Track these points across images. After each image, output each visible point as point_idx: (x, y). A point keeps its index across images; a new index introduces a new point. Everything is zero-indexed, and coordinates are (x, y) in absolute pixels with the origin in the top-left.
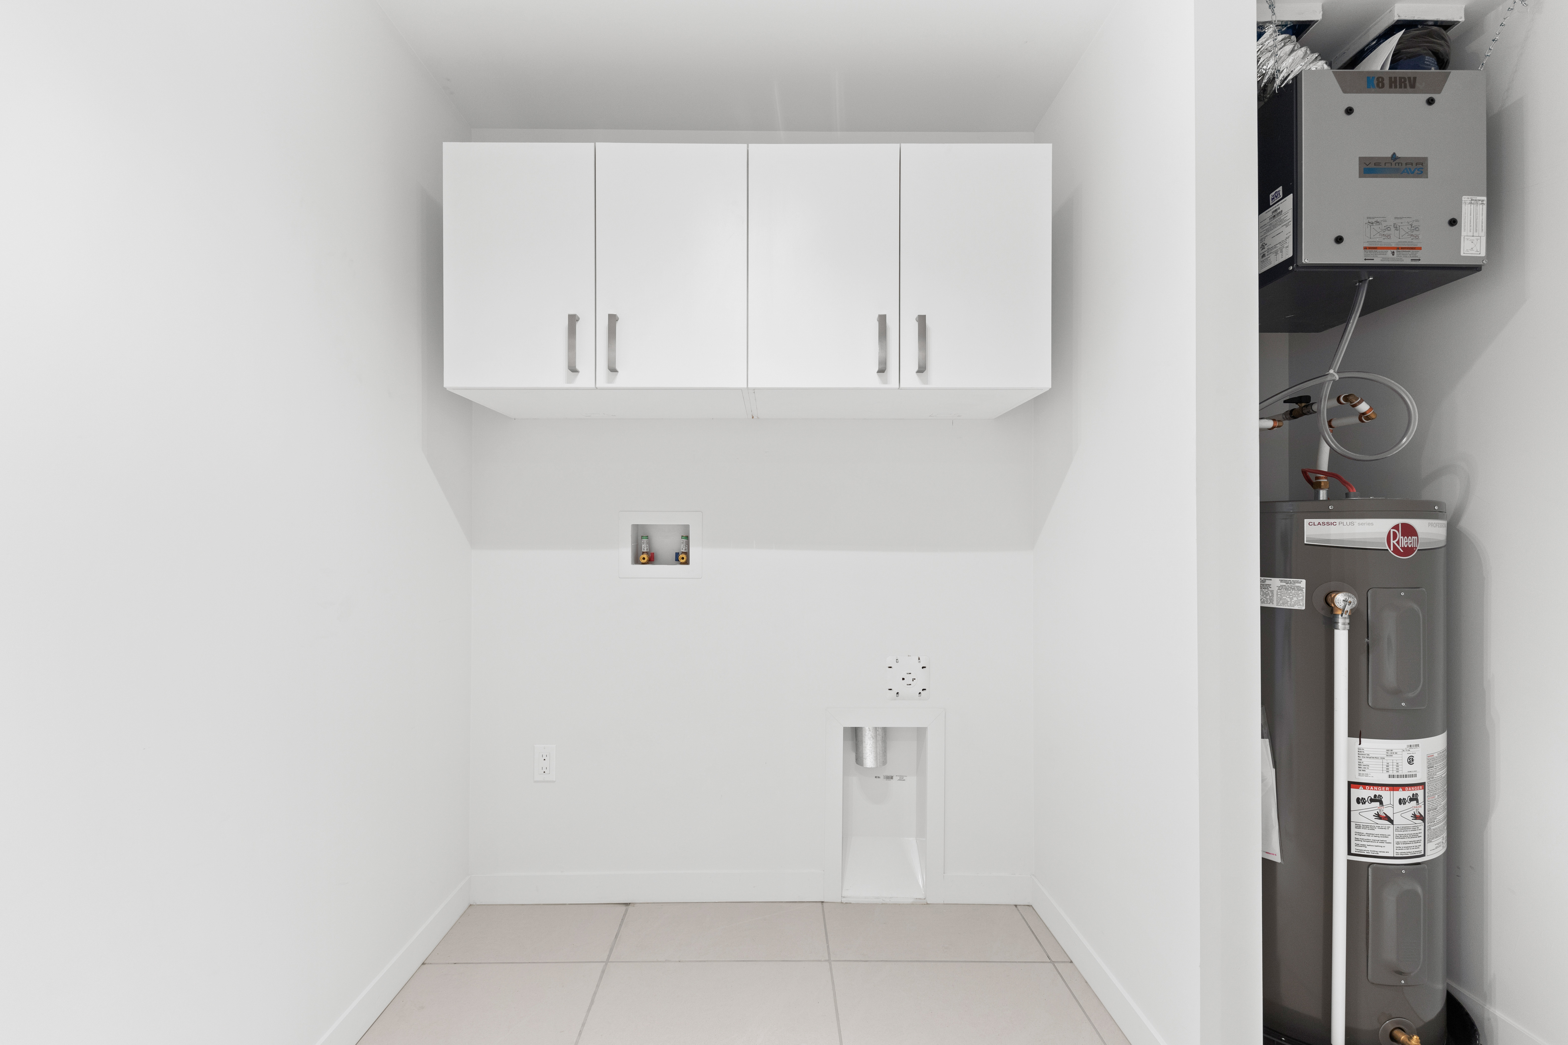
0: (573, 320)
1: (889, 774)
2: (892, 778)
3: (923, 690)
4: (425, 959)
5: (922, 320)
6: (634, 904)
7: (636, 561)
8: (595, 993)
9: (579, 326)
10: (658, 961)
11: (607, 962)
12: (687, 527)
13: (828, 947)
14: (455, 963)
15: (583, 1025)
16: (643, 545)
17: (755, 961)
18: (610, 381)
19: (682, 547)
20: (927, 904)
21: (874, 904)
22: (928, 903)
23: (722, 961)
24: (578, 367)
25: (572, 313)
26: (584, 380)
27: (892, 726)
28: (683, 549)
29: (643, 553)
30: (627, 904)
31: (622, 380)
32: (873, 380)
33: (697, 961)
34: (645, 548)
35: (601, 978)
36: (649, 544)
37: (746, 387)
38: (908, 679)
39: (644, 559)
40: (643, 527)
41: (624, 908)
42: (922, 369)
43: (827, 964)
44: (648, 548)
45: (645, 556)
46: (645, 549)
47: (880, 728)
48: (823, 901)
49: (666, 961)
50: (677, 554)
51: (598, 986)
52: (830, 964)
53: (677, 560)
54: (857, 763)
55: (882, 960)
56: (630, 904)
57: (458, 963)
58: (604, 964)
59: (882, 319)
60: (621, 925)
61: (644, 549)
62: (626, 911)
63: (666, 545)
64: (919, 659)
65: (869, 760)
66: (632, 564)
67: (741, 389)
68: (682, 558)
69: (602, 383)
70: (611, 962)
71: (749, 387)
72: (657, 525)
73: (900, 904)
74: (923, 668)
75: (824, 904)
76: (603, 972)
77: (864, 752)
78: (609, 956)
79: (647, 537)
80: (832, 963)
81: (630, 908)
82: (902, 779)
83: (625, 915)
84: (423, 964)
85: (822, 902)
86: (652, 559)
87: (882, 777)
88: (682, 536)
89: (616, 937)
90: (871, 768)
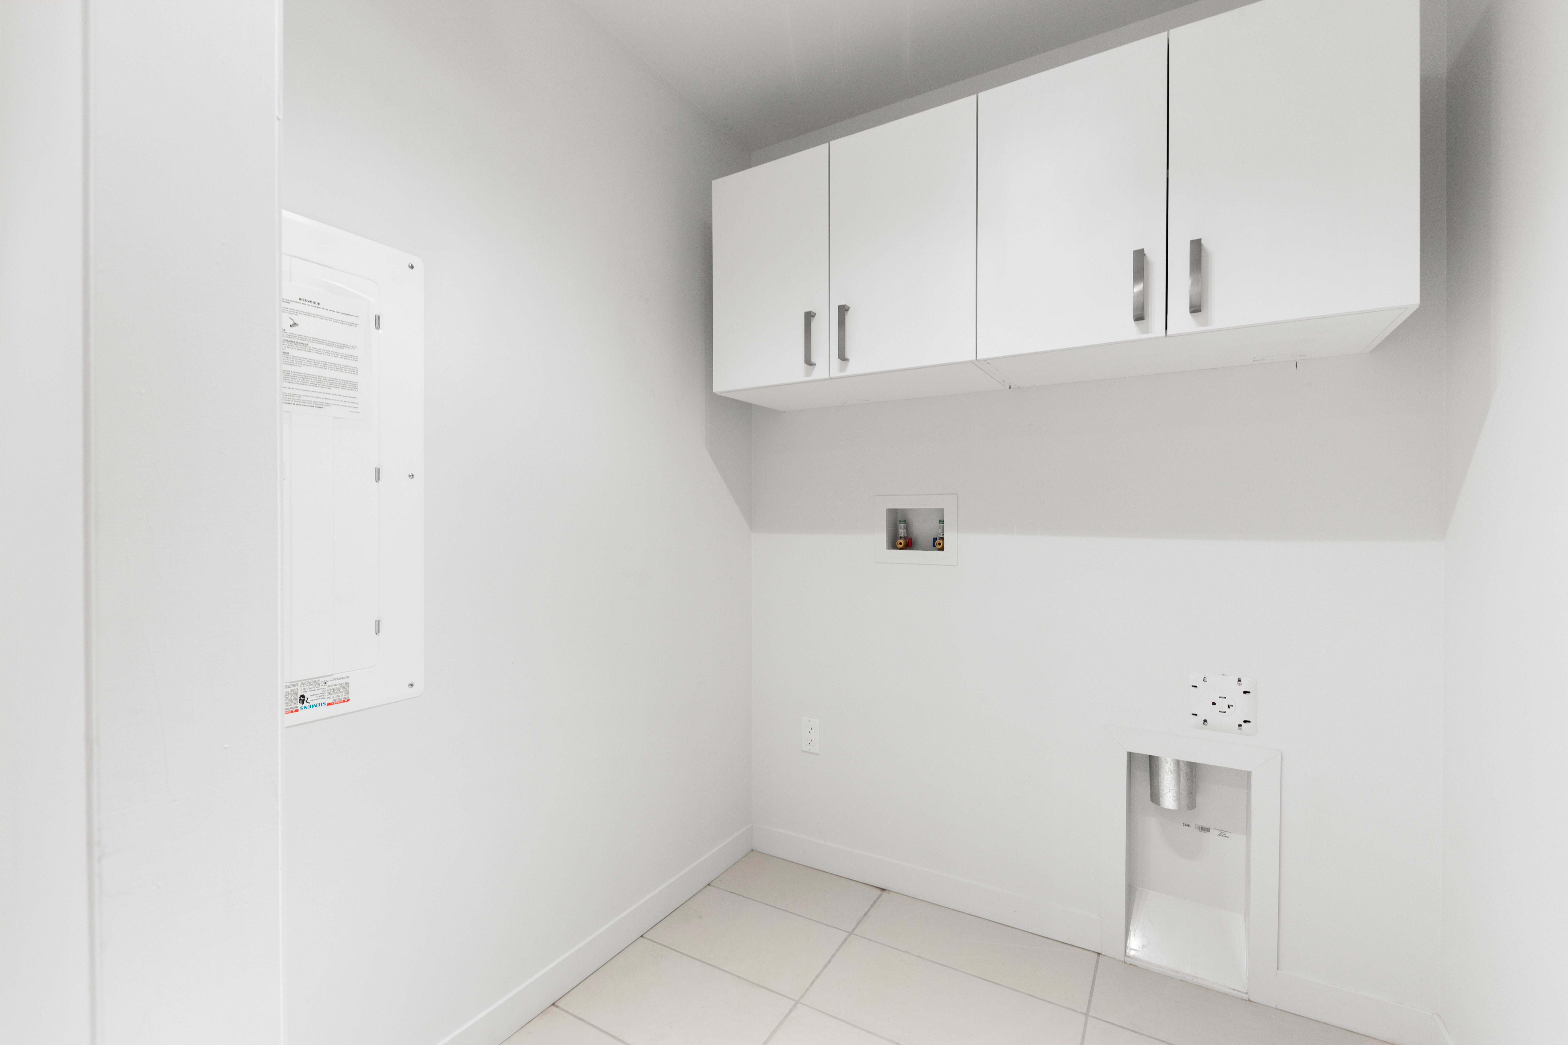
0: (809, 316)
1: (1205, 825)
2: (1208, 830)
3: (1245, 722)
4: (711, 881)
5: (1197, 246)
6: (889, 891)
7: (893, 545)
8: (833, 956)
9: (814, 323)
10: (897, 949)
11: (851, 933)
12: (942, 510)
13: (1090, 1001)
14: (731, 892)
15: (817, 977)
16: (900, 530)
17: (999, 984)
18: (842, 369)
19: (939, 532)
20: (1249, 1000)
21: (1168, 977)
22: (1251, 999)
23: (962, 972)
24: (813, 360)
25: (808, 310)
26: (820, 372)
27: (1206, 763)
28: (940, 534)
29: (901, 538)
30: (883, 890)
31: (855, 367)
32: (1129, 330)
33: (936, 963)
34: (902, 532)
35: (842, 944)
36: (908, 529)
37: (975, 359)
38: (1222, 705)
39: (901, 544)
40: (903, 511)
41: (879, 892)
42: (1196, 309)
43: (1083, 1017)
44: (905, 533)
45: (902, 541)
46: (903, 534)
47: (1183, 762)
48: (1100, 952)
49: (906, 952)
50: (935, 539)
51: (838, 950)
52: (1087, 1018)
53: (934, 546)
54: (1152, 800)
55: (1157, 1037)
56: (885, 890)
57: (733, 893)
58: (848, 934)
59: (1140, 256)
60: (872, 906)
61: (901, 534)
62: (880, 895)
63: (923, 529)
64: (1239, 681)
65: (1169, 798)
66: (888, 548)
67: (972, 362)
68: (938, 544)
69: (835, 373)
70: (855, 934)
71: (978, 358)
72: (916, 509)
73: (1206, 989)
74: (1245, 692)
75: (1101, 956)
76: (845, 940)
77: (1161, 788)
78: (854, 929)
79: (905, 522)
80: (1089, 1018)
81: (885, 894)
82: (1223, 834)
83: (878, 898)
84: (709, 885)
85: (1099, 954)
86: (909, 544)
87: (1193, 826)
88: (940, 521)
89: (865, 915)
90: (1169, 810)
